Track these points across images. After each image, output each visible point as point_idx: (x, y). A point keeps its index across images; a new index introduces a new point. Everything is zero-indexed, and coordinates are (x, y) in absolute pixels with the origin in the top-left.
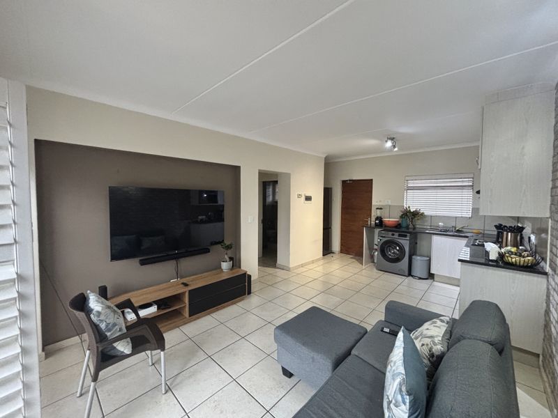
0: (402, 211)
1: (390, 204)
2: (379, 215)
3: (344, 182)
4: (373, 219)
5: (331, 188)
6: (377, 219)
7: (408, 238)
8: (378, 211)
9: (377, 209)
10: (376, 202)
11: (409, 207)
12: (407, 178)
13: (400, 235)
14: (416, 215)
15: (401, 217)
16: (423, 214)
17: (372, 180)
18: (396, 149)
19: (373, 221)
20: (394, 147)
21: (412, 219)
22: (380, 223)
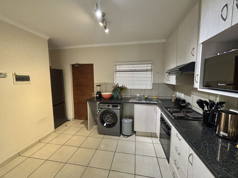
0: (114, 88)
1: (106, 82)
2: (99, 90)
3: (73, 66)
4: (95, 93)
5: (62, 70)
6: (97, 93)
7: (119, 108)
8: (98, 87)
9: (97, 86)
10: (96, 81)
11: (118, 84)
12: (116, 64)
13: (113, 106)
14: (122, 89)
15: (113, 91)
16: (126, 88)
17: (93, 65)
18: (107, 31)
19: (95, 95)
20: (105, 28)
21: (120, 92)
22: (100, 97)
